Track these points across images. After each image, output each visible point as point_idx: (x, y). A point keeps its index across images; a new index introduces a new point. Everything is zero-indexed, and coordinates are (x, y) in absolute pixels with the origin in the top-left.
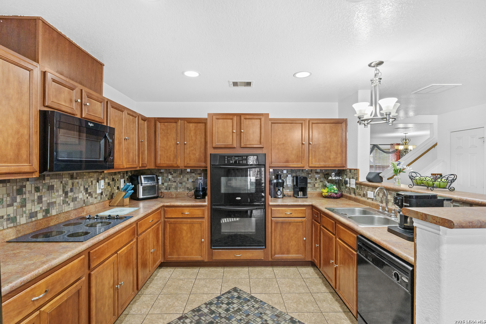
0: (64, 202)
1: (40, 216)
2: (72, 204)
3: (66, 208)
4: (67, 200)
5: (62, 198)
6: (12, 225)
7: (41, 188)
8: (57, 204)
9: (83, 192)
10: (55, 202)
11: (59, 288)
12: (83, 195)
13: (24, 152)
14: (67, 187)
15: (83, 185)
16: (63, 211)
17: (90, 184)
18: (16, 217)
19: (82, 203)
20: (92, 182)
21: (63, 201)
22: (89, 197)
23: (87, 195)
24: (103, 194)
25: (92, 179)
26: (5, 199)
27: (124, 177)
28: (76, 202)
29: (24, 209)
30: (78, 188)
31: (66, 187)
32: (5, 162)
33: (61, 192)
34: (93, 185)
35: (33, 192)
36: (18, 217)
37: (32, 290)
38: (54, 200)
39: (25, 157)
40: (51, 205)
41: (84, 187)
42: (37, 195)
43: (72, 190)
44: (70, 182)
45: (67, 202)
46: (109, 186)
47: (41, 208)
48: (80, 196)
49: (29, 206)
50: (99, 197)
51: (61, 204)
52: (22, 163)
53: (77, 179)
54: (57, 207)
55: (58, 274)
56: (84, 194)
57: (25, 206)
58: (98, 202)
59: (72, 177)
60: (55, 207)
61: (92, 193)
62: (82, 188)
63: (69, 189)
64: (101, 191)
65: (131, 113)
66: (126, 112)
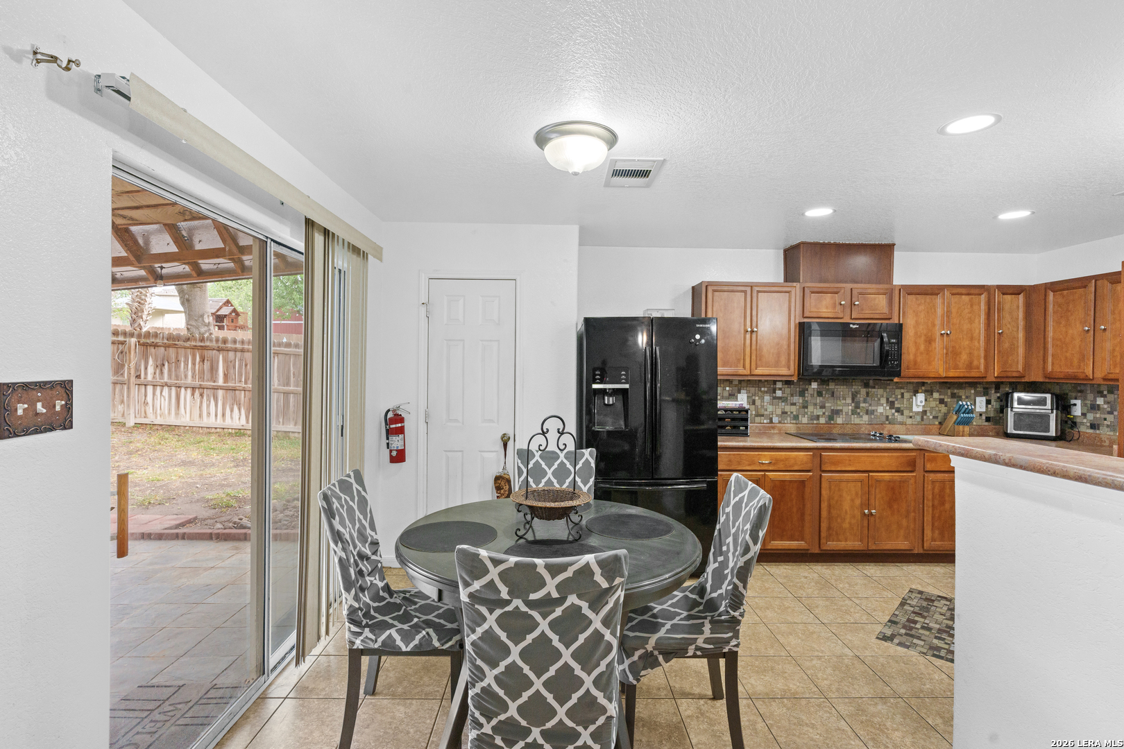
0: (854, 412)
1: (822, 420)
2: (866, 418)
3: (855, 419)
4: (858, 411)
5: (850, 408)
6: (795, 422)
7: (824, 392)
8: (844, 413)
9: (885, 405)
10: (841, 410)
11: (781, 467)
12: (885, 409)
13: (783, 359)
14: (858, 396)
15: (885, 396)
16: (852, 422)
17: (899, 396)
18: (798, 416)
19: (884, 419)
20: (902, 394)
21: (852, 410)
22: (896, 414)
23: (893, 411)
24: (928, 414)
25: (902, 391)
26: (789, 398)
27: (985, 393)
28: (873, 417)
29: (806, 410)
30: (876, 399)
31: (856, 396)
32: (768, 367)
33: (849, 401)
34: (905, 400)
35: (815, 395)
36: (800, 416)
37: (759, 455)
38: (839, 408)
39: (783, 363)
40: (837, 412)
41: (888, 399)
42: (819, 400)
43: (865, 401)
44: (863, 391)
45: (859, 414)
46: (943, 405)
47: (824, 413)
48: (880, 409)
49: (811, 408)
50: (918, 418)
51: (850, 413)
52: (781, 367)
53: (874, 388)
54: (844, 416)
55: (782, 455)
56: (888, 408)
57: (807, 408)
58: (916, 423)
59: (866, 385)
60: (841, 416)
61: (901, 409)
62: (883, 401)
63: (861, 399)
64: (920, 409)
65: (964, 291)
66: (947, 293)
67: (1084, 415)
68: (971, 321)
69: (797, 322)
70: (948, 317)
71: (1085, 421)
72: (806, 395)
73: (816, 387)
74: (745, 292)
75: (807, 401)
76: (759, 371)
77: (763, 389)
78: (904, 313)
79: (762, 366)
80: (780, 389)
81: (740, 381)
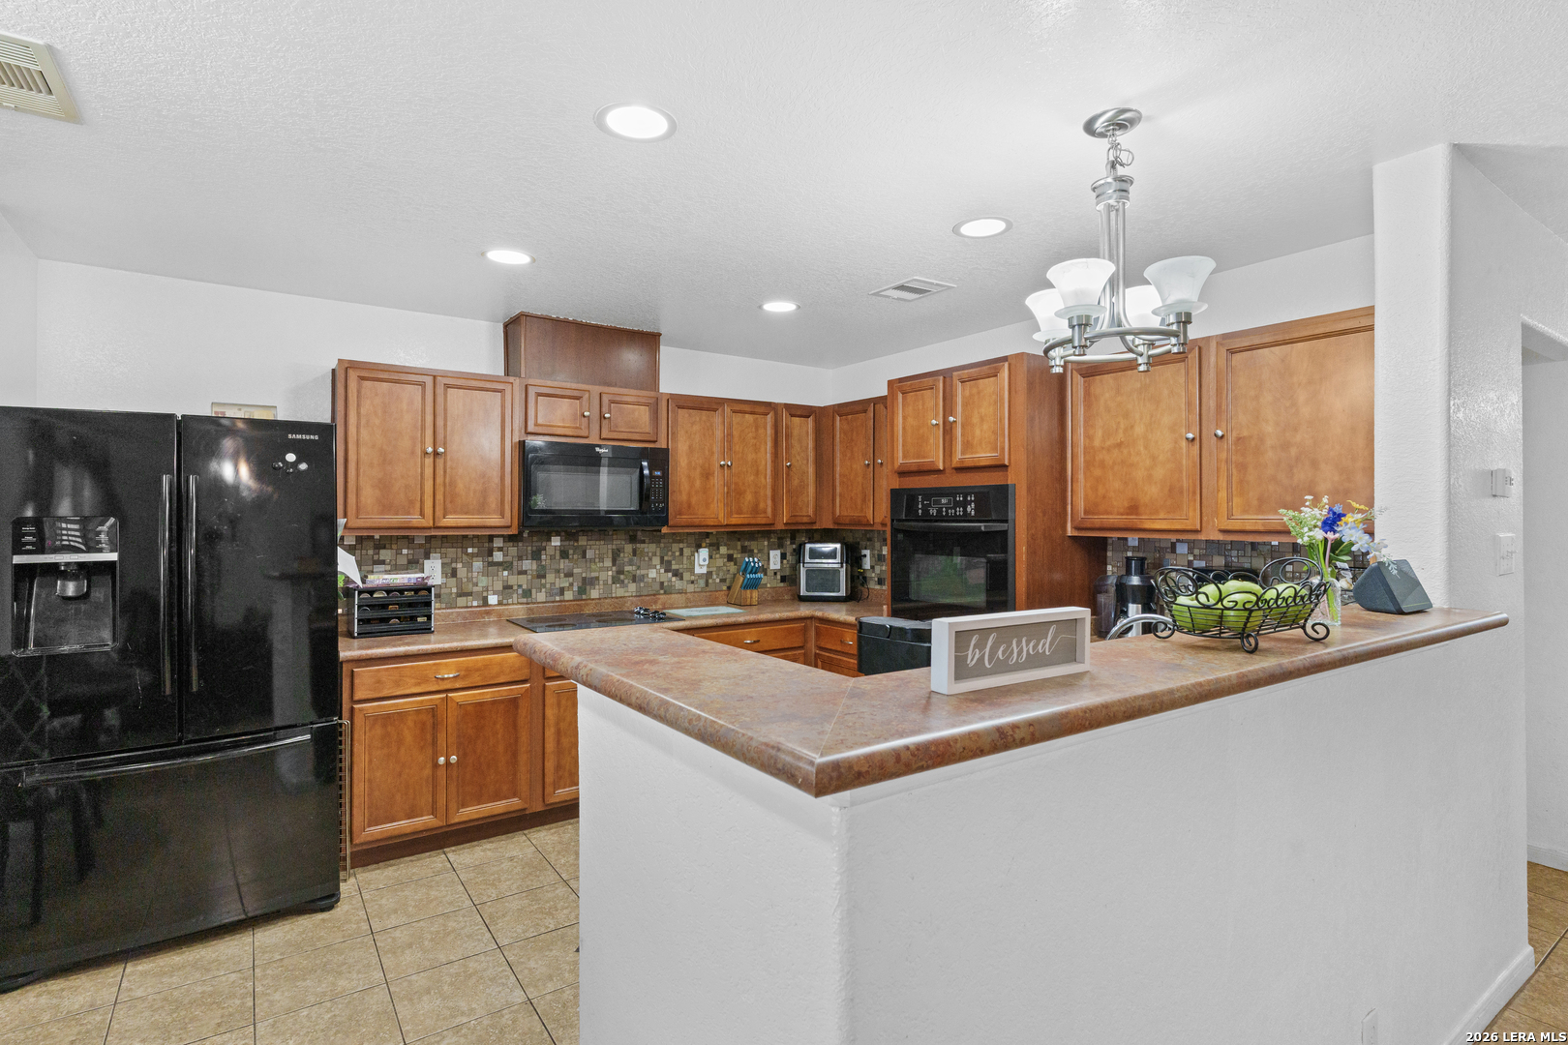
0: (615, 580)
1: (569, 595)
2: (632, 587)
3: (618, 591)
4: (622, 577)
5: (610, 573)
6: (525, 600)
7: (571, 552)
8: (601, 582)
9: (658, 567)
10: (597, 578)
11: (477, 680)
12: (658, 573)
13: (493, 501)
14: (622, 555)
15: (658, 554)
16: (614, 595)
17: (677, 554)
18: (530, 591)
19: (657, 587)
20: (681, 550)
21: (613, 577)
22: (674, 579)
23: (670, 574)
24: (715, 576)
25: (681, 545)
26: (515, 563)
27: (780, 546)
28: (642, 585)
29: (543, 581)
30: (646, 559)
31: (619, 556)
32: (466, 513)
33: (608, 563)
34: (685, 558)
35: (558, 557)
36: (534, 591)
37: (434, 664)
38: (594, 575)
39: (493, 506)
40: (587, 583)
41: (662, 558)
42: (563, 564)
43: (631, 563)
44: (629, 548)
45: (623, 582)
46: (732, 563)
47: (571, 585)
48: (652, 574)
49: (550, 577)
50: (702, 583)
51: (610, 582)
52: (489, 514)
53: (644, 542)
54: (602, 587)
55: (477, 661)
56: (662, 571)
57: (544, 577)
58: (699, 590)
59: (633, 539)
60: (597, 587)
61: (681, 571)
62: (656, 561)
63: (626, 560)
64: (704, 570)
65: (747, 408)
66: (727, 409)
67: (872, 567)
68: (756, 450)
69: (516, 439)
70: (729, 442)
71: (873, 575)
72: (543, 557)
73: (559, 544)
74: (423, 385)
75: (544, 567)
76: (450, 520)
77: (470, 550)
78: (673, 434)
79: (455, 513)
80: (500, 549)
81: (429, 539)
